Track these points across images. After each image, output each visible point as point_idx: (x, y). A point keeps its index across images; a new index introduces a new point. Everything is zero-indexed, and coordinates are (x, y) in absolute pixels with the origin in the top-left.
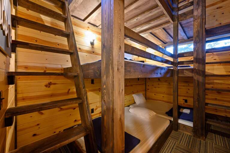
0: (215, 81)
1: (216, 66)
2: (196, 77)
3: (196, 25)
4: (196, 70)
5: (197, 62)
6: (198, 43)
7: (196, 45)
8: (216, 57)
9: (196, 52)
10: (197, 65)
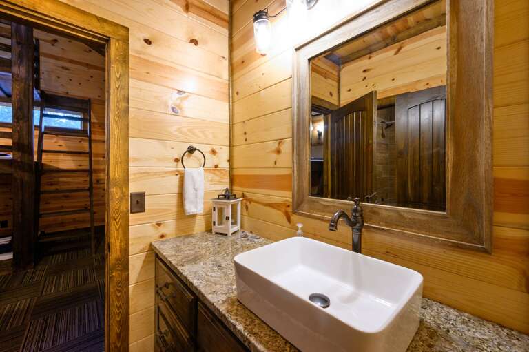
0: (61, 180)
1: (62, 157)
2: (18, 174)
3: (17, 90)
4: (18, 162)
5: (19, 150)
6: (21, 119)
7: (18, 122)
8: (61, 142)
9: (17, 134)
10: (19, 154)
